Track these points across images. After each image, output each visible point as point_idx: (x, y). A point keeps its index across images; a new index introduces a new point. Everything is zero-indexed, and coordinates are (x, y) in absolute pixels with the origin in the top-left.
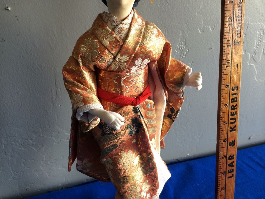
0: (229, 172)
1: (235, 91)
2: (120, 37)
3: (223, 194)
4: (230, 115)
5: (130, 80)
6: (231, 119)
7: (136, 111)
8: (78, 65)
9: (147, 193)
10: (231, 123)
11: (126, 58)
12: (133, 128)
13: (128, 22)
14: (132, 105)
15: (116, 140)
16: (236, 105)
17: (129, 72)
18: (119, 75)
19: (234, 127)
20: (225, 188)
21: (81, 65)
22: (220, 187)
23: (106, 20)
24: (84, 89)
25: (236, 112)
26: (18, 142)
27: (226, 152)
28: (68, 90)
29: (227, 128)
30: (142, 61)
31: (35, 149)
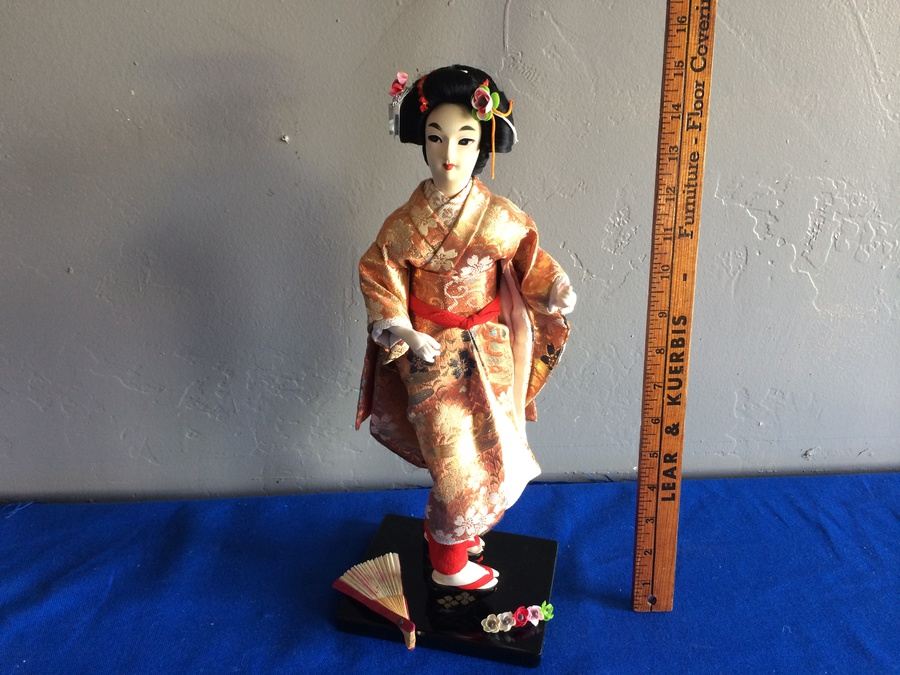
0: (664, 488)
1: (680, 327)
2: (445, 223)
3: (652, 531)
4: (667, 372)
5: (460, 288)
6: (670, 380)
7: (467, 338)
8: (382, 258)
9: (481, 485)
10: (670, 388)
11: (452, 253)
12: (461, 367)
13: (458, 201)
14: (460, 326)
15: (432, 383)
16: (682, 354)
17: (458, 275)
18: (442, 279)
19: (677, 398)
20: (654, 520)
21: (386, 259)
22: (643, 515)
23: (428, 196)
24: (386, 295)
25: (682, 367)
26: (273, 381)
27: (658, 444)
28: (364, 294)
29: (660, 396)
30: (479, 260)
31: (302, 401)
